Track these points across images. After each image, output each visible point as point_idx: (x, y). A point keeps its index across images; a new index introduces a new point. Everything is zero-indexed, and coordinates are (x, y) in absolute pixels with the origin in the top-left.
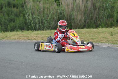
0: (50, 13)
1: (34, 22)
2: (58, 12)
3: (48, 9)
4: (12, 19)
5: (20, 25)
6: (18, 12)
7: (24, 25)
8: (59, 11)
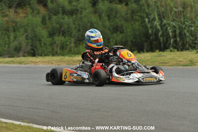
1: (163, 33)
4: (117, 27)
7: (143, 39)
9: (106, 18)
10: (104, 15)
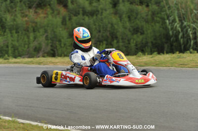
9: (126, 19)
10: (124, 16)
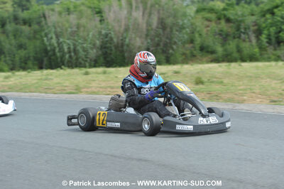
0: (88, 35)
2: (101, 32)
3: (84, 27)
5: (36, 54)
6: (32, 31)
8: (103, 32)
